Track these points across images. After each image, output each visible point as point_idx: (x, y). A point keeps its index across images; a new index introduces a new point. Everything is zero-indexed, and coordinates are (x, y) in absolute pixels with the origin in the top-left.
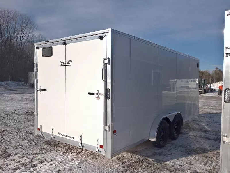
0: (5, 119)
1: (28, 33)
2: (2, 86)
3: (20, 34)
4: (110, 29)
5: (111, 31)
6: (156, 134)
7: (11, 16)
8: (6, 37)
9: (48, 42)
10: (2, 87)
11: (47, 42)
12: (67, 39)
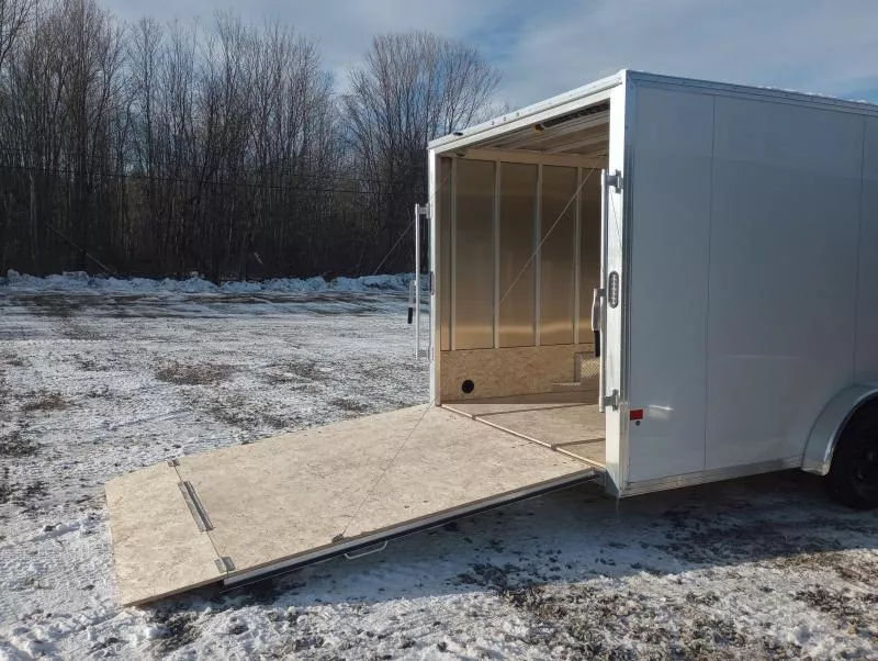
0: (374, 377)
1: (470, 105)
2: (391, 287)
3: (443, 114)
4: (623, 74)
5: (627, 80)
6: (829, 450)
7: (419, 53)
8: (404, 130)
9: (460, 134)
10: (390, 291)
11: (457, 137)
12: (521, 115)
